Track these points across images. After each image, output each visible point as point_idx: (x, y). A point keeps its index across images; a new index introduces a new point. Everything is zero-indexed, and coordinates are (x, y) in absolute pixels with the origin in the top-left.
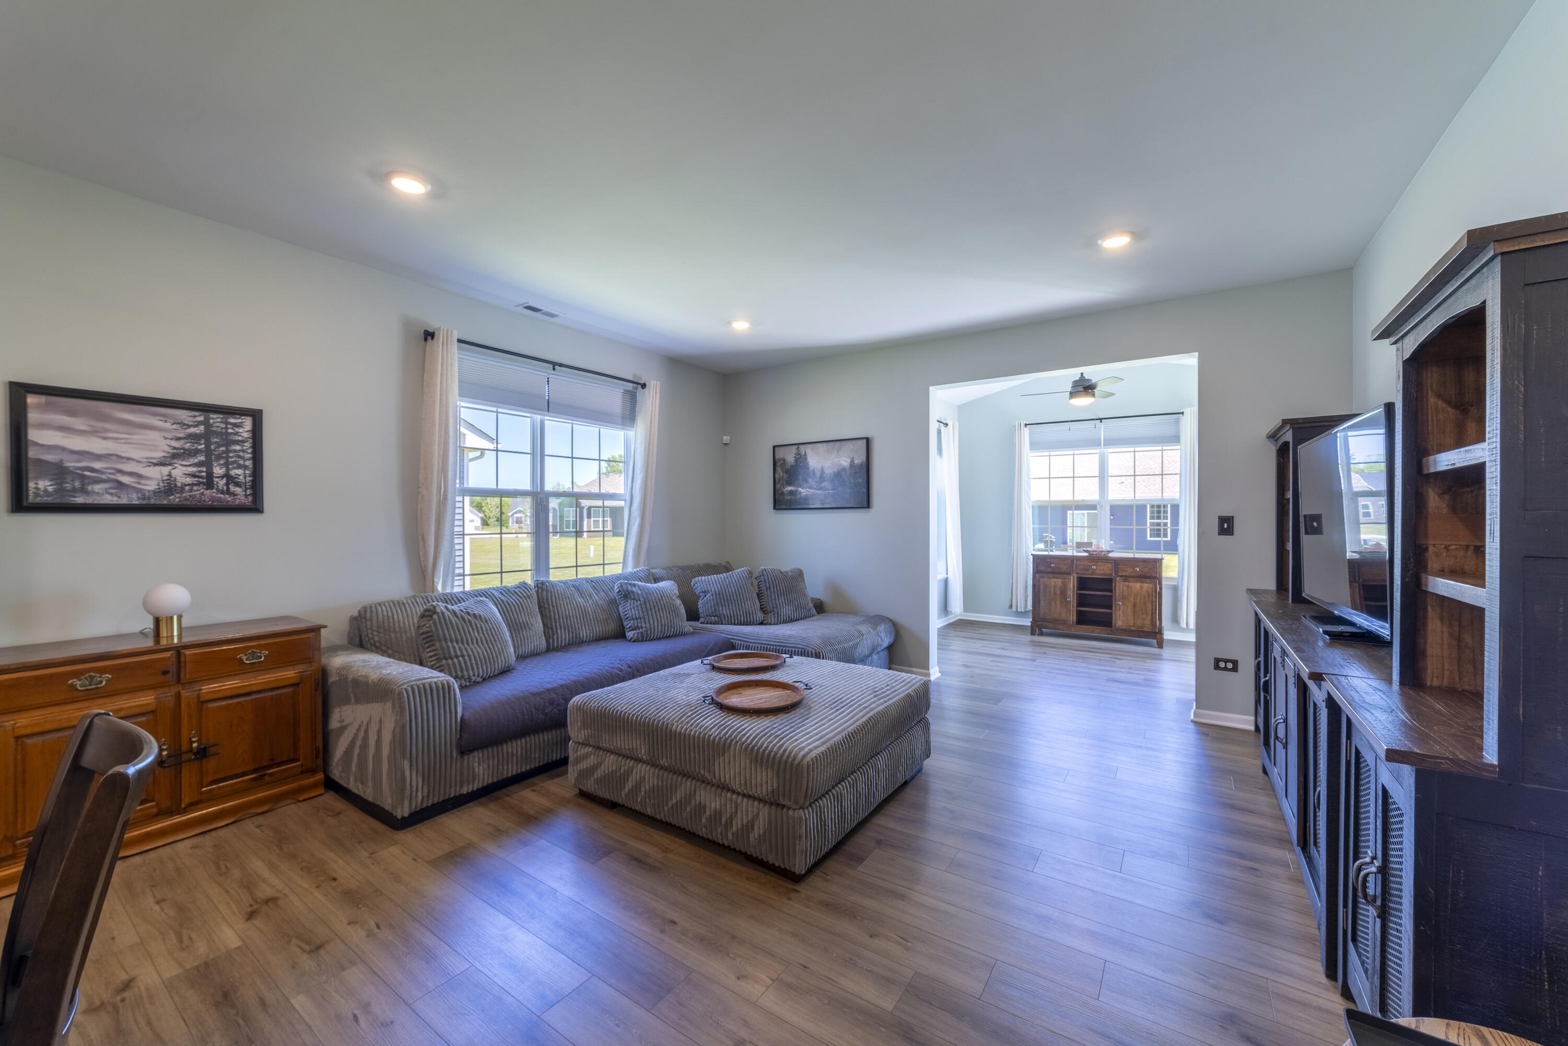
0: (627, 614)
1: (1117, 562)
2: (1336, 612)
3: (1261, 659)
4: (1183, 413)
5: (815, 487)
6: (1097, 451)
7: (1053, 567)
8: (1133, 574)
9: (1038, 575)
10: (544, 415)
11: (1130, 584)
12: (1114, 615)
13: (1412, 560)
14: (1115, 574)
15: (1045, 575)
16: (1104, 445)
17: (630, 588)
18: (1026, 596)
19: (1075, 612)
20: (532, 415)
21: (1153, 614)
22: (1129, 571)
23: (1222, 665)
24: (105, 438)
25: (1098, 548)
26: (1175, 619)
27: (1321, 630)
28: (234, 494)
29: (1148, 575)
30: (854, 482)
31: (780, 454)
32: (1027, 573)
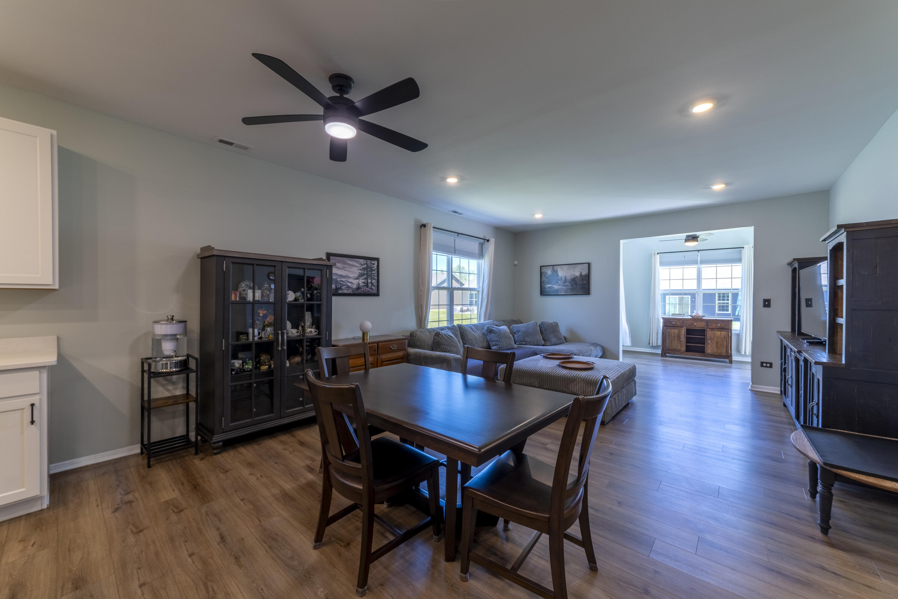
0: (492, 339)
1: (708, 321)
2: (813, 336)
3: (783, 361)
4: (743, 248)
5: (562, 285)
6: (696, 266)
7: (674, 324)
8: (716, 327)
9: (665, 328)
10: (453, 255)
11: (715, 332)
12: (706, 348)
13: (832, 313)
14: (707, 327)
15: (669, 328)
16: (700, 263)
17: (492, 328)
18: (657, 338)
19: (685, 346)
20: (448, 255)
21: (727, 347)
22: (714, 326)
23: (765, 365)
24: (345, 270)
25: (697, 314)
26: (738, 351)
27: (805, 341)
28: (372, 289)
29: (724, 328)
30: (581, 282)
31: (544, 270)
32: (658, 326)
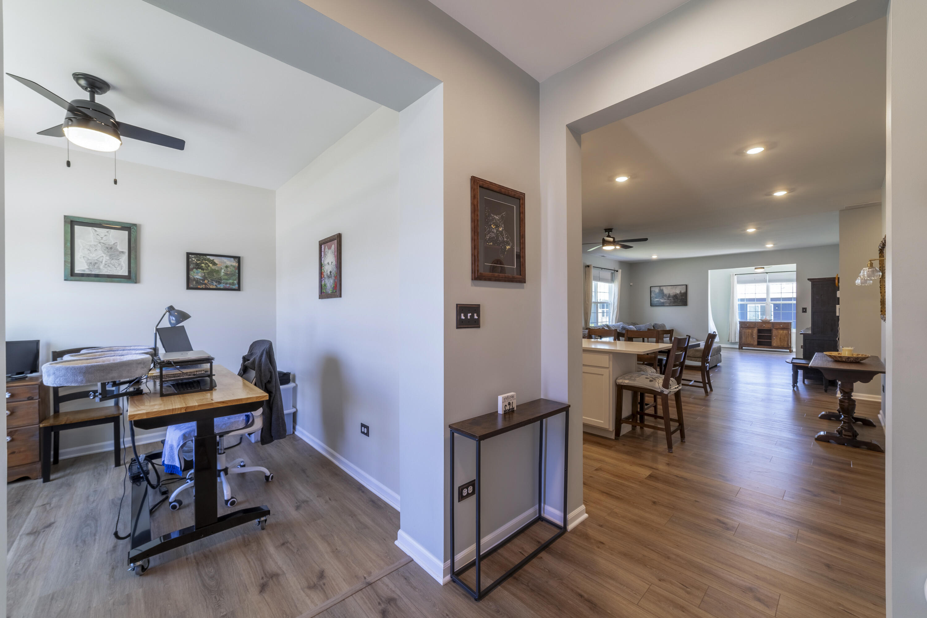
1: (773, 323)
5: (667, 299)
6: (765, 284)
7: (748, 326)
8: (779, 328)
9: (741, 329)
11: (779, 331)
12: (772, 342)
14: (773, 327)
15: (744, 328)
16: (768, 282)
18: (735, 337)
19: (757, 341)
21: (788, 341)
22: (778, 326)
29: (785, 328)
30: (681, 298)
31: (653, 289)
32: (736, 328)
